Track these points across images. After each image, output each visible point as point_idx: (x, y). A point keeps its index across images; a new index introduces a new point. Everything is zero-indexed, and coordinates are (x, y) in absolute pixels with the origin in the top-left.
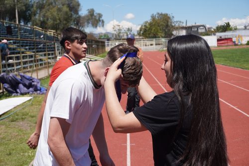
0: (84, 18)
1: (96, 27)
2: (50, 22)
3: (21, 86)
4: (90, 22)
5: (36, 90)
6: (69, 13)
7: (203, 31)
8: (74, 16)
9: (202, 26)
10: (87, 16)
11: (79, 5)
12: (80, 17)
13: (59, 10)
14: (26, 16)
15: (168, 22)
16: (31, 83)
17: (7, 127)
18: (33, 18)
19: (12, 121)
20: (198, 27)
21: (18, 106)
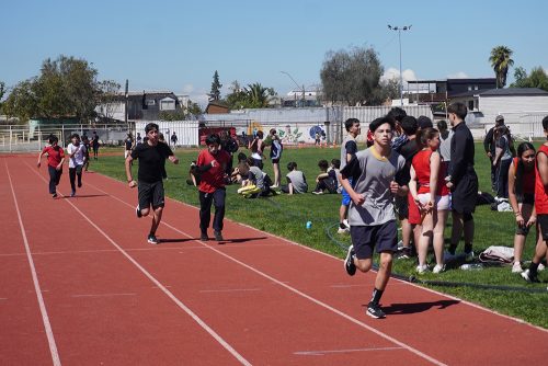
7: (172, 107)
9: (168, 95)
20: (159, 97)
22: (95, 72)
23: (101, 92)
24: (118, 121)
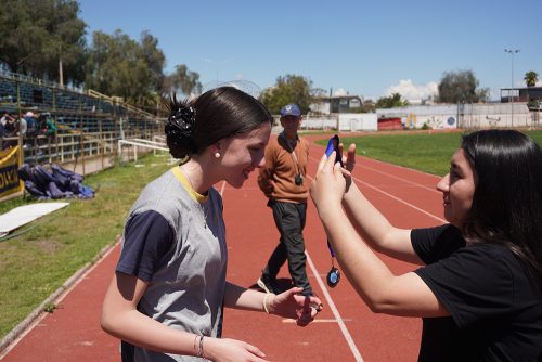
0: (170, 78)
1: (189, 93)
2: (115, 83)
3: (53, 185)
4: (180, 85)
5: (77, 191)
6: (148, 70)
7: (357, 105)
8: (155, 75)
9: (355, 98)
10: (174, 76)
11: (162, 58)
12: (163, 77)
13: (132, 65)
14: (76, 73)
15: (302, 89)
16: (69, 182)
17: (20, 248)
18: (88, 77)
19: (30, 240)
20: (349, 99)
21: (43, 216)
22: (311, 83)
23: (314, 96)
24: (325, 114)
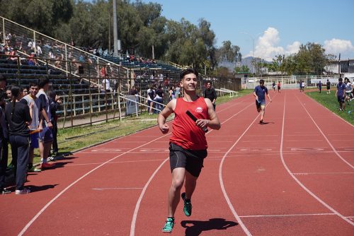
0: (219, 50)
1: (232, 61)
6: (204, 46)
11: (214, 36)
12: (214, 49)
22: (324, 50)
23: (327, 60)
24: (335, 74)
